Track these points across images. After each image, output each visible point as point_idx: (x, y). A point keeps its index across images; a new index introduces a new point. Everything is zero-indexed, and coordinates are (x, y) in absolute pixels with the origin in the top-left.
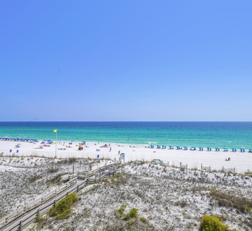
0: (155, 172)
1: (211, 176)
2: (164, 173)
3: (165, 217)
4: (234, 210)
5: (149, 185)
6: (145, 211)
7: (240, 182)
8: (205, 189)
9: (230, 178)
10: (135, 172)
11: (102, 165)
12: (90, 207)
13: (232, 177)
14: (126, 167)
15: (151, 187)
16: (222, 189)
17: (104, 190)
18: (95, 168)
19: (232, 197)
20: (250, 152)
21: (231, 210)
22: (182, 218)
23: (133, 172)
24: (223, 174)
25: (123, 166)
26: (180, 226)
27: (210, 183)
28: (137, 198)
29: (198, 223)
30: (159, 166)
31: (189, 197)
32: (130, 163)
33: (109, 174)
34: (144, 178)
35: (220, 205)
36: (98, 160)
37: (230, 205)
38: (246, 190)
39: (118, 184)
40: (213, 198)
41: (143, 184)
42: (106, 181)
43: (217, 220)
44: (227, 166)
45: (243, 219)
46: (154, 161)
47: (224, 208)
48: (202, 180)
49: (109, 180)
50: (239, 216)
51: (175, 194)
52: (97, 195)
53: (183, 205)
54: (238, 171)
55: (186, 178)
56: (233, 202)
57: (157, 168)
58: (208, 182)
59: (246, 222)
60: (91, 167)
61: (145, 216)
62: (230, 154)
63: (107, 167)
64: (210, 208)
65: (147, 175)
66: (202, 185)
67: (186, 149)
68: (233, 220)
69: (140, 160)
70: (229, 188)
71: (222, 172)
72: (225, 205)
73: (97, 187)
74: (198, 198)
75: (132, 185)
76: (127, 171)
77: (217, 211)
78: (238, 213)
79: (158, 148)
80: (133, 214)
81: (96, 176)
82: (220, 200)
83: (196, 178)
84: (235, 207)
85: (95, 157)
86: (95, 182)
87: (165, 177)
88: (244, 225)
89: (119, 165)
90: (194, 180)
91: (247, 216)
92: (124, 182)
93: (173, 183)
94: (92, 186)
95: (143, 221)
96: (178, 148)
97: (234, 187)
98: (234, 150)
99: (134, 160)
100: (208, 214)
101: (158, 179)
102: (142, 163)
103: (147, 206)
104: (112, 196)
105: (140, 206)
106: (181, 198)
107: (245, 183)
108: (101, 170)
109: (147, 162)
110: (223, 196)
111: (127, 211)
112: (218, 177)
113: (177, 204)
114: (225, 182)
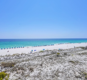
1: (2, 58)
4: (9, 67)
7: (11, 58)
9: (9, 57)
16: (6, 62)
19: (9, 63)
20: (15, 48)
21: (8, 68)
24: (6, 57)
27: (1, 61)
35: (5, 67)
37: (8, 66)
38: (13, 60)
43: (3, 73)
44: (8, 54)
45: (12, 69)
47: (6, 68)
50: (10, 69)
54: (11, 55)
56: (9, 65)
59: (12, 70)
62: (9, 50)
64: (1, 69)
68: (8, 71)
70: (8, 61)
71: (6, 56)
72: (6, 67)
77: (4, 70)
84: (9, 66)
88: (12, 71)
97: (10, 60)
98: (10, 48)
107: (13, 58)
110: (6, 64)
112: (4, 58)
114: (7, 59)
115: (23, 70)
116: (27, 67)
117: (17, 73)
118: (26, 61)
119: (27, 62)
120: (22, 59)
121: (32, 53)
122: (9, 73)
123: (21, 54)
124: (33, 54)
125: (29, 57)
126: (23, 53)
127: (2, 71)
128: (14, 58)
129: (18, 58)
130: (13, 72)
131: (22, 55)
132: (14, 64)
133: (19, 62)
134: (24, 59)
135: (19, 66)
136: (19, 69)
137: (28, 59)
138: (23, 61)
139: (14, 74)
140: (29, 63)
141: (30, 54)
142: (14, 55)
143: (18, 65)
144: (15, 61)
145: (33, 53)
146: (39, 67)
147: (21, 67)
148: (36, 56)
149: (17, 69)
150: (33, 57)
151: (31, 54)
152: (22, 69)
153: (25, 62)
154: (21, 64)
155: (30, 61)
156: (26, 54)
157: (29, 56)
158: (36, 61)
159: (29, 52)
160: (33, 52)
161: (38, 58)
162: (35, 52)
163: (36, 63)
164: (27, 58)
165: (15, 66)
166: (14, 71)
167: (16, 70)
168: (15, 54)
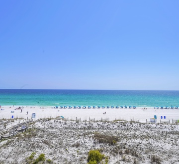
0: (59, 125)
1: (95, 125)
2: (65, 126)
3: (65, 156)
4: (108, 144)
5: (54, 135)
6: (51, 154)
7: (111, 126)
8: (91, 133)
9: (106, 125)
10: (43, 127)
11: (16, 123)
12: (3, 159)
13: (107, 124)
14: (36, 123)
15: (55, 136)
16: (101, 132)
17: (17, 143)
18: (9, 126)
19: (107, 136)
20: (116, 108)
21: (106, 144)
22: (76, 155)
23: (42, 126)
24: (102, 123)
25: (34, 123)
26: (75, 161)
27: (94, 129)
28: (44, 145)
29: (87, 156)
30: (61, 121)
31: (81, 140)
32: (39, 120)
33: (22, 130)
34: (50, 130)
35: (100, 142)
36: (12, 120)
37: (105, 142)
38: (114, 131)
39: (29, 137)
40: (96, 139)
41: (49, 134)
42: (19, 136)
43: (97, 152)
44: (104, 117)
45: (112, 149)
46: (58, 118)
47: (102, 144)
48: (89, 128)
49: (22, 135)
50: (110, 147)
51: (72, 139)
52: (10, 148)
53: (77, 145)
54: (110, 120)
55: (80, 127)
56: (107, 139)
57: (60, 123)
58: (93, 129)
59: (113, 151)
60: (5, 126)
61: (51, 158)
62: (106, 110)
63: (20, 125)
64: (94, 145)
65: (53, 128)
66: (89, 131)
67: (80, 108)
68: (107, 151)
69: (47, 117)
70: (105, 131)
71: (101, 121)
72: (102, 142)
73: (11, 142)
74: (87, 140)
75: (41, 137)
76: (37, 127)
77: (98, 147)
78: (110, 145)
79: (61, 108)
80: (41, 158)
81: (10, 133)
82: (100, 139)
83: (86, 127)
84: (108, 142)
85: (10, 117)
86: (9, 137)
87: (66, 128)
88: (113, 152)
89: (31, 123)
90: (85, 128)
91: (115, 147)
92: (34, 135)
93: (71, 132)
94: (6, 141)
95: (49, 162)
96: (75, 108)
97: (108, 130)
98: (108, 107)
99: (43, 118)
100: (93, 150)
101: (60, 130)
102: (49, 119)
103: (52, 151)
104: (24, 147)
105: (46, 151)
106: (76, 141)
107: (114, 127)
108: (14, 128)
109: (53, 119)
110: (101, 136)
111: (37, 156)
112: (99, 125)
113: (73, 146)
114: (103, 128)
115: (137, 156)
116: (146, 153)
117: (124, 160)
118: (142, 137)
119: (144, 142)
120: (132, 132)
121: (155, 122)
122: (108, 154)
123: (129, 120)
124: (159, 126)
125: (148, 131)
126: (135, 120)
127: (96, 148)
128: (116, 127)
129: (125, 130)
130: (114, 155)
131: (131, 123)
132: (117, 140)
133: (126, 137)
134: (137, 133)
135: (127, 147)
136: (127, 153)
137: (146, 134)
138: (135, 137)
139: (116, 160)
140: (149, 143)
141: (150, 125)
142: (116, 121)
143: (124, 142)
144: (119, 134)
145: (158, 124)
146: (176, 159)
147: (132, 150)
148: (165, 130)
149: (123, 150)
150: (158, 133)
151: (154, 125)
152: (133, 155)
153: (139, 140)
154: (130, 142)
155: (150, 140)
156: (141, 124)
157: (149, 128)
158: (167, 144)
159: (149, 120)
160: (158, 121)
161: (171, 135)
162: (163, 120)
163: (168, 147)
164: (143, 132)
165: (119, 143)
166: (117, 153)
167: (121, 153)
168: (117, 119)
